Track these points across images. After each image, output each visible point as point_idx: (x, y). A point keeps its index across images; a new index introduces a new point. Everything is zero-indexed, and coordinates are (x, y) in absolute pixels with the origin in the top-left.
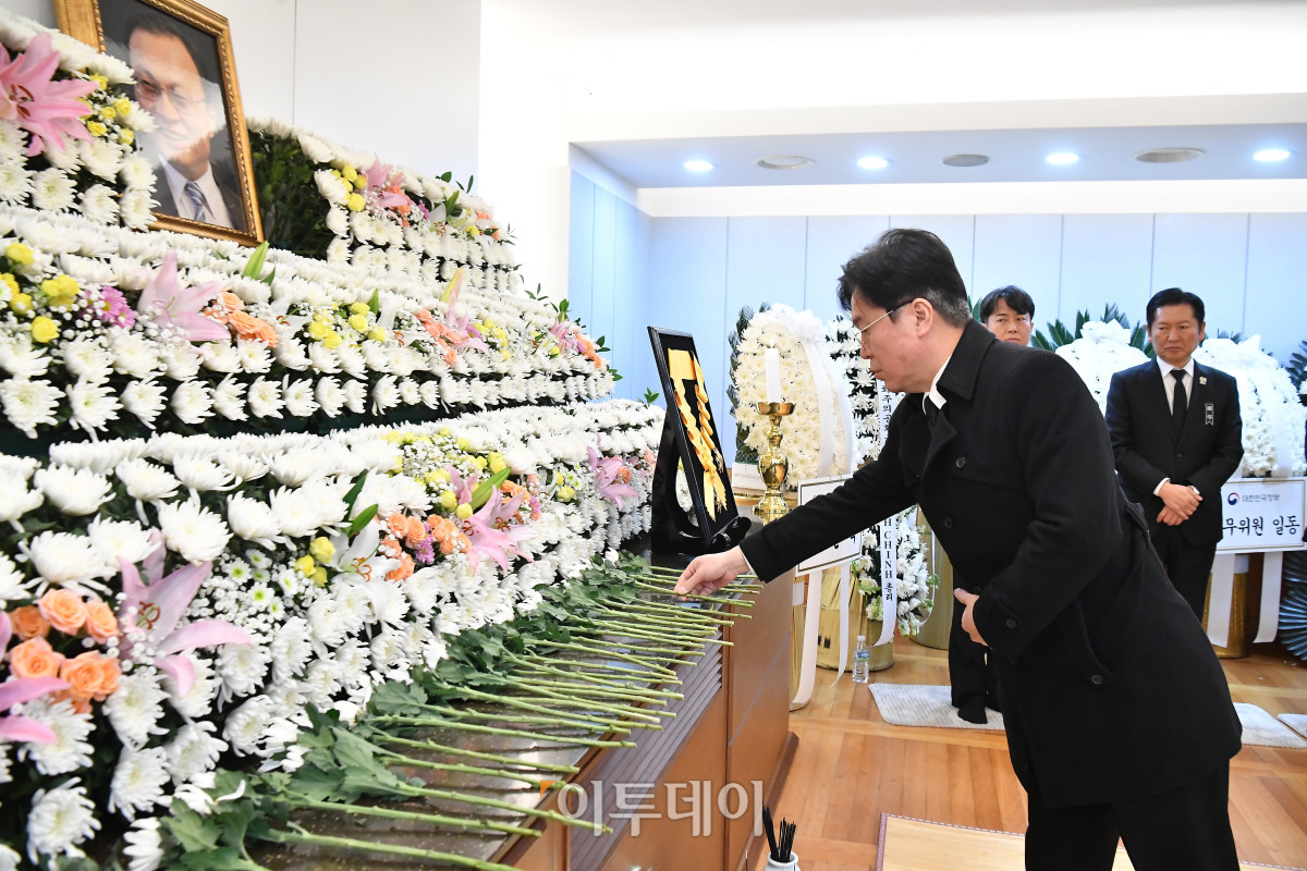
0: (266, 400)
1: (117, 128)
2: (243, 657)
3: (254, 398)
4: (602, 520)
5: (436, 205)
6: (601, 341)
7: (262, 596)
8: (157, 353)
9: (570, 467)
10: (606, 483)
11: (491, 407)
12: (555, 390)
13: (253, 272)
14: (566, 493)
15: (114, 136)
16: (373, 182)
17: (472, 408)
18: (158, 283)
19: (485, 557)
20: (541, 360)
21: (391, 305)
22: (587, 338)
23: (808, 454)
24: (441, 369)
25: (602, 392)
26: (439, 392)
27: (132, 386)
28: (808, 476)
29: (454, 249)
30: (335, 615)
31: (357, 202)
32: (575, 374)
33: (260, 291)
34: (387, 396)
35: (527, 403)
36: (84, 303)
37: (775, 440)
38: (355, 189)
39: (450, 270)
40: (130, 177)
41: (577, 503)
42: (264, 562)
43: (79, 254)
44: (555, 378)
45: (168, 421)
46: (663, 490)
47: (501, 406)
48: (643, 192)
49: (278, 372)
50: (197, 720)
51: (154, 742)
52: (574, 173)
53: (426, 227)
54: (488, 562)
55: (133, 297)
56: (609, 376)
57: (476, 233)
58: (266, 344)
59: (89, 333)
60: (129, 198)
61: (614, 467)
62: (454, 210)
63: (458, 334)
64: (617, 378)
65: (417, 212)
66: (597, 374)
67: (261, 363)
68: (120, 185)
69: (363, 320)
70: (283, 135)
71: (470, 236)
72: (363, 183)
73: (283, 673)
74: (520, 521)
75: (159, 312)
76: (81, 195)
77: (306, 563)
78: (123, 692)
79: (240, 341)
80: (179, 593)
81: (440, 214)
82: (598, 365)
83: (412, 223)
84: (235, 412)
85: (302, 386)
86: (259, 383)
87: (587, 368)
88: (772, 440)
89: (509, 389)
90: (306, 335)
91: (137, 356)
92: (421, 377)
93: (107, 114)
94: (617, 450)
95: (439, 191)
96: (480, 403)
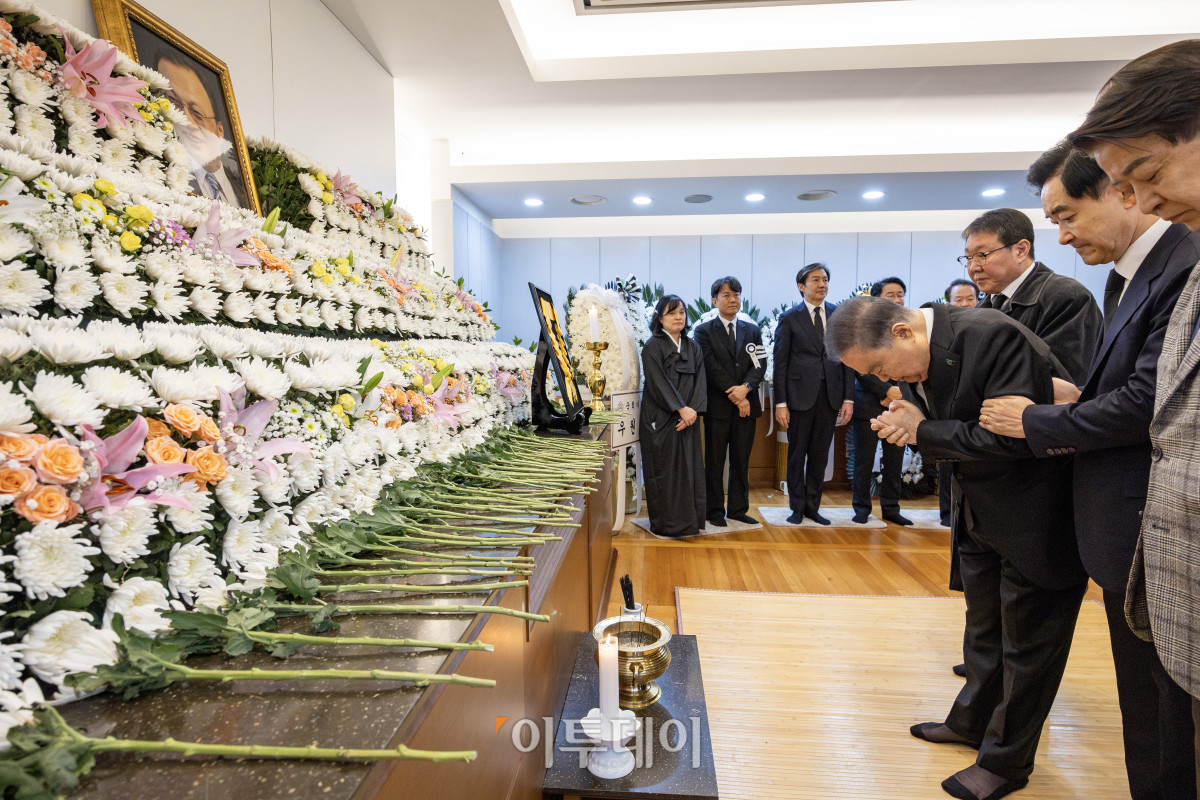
0: (289, 312)
1: (161, 118)
2: (306, 464)
3: (280, 309)
4: (503, 409)
5: (377, 208)
6: (485, 305)
7: (312, 427)
8: (213, 269)
9: (481, 374)
10: (502, 386)
11: (426, 337)
12: (461, 332)
13: (269, 229)
14: (481, 388)
15: (159, 124)
16: (337, 186)
17: (416, 336)
18: (207, 223)
19: (441, 421)
20: (452, 311)
21: (361, 264)
22: (477, 303)
23: (616, 376)
24: (395, 308)
25: (489, 337)
26: (396, 322)
27: (197, 291)
28: (616, 389)
29: (391, 238)
30: (359, 445)
31: (329, 197)
32: (472, 324)
33: (277, 240)
34: (365, 321)
35: (446, 338)
36: (158, 227)
37: (598, 366)
38: (326, 190)
39: (388, 251)
40: (173, 156)
41: (488, 396)
42: (310, 407)
43: (146, 196)
44: (461, 325)
45: (223, 318)
46: (538, 391)
47: (432, 337)
48: (495, 221)
49: (294, 294)
50: (279, 505)
51: (252, 516)
52: (454, 203)
53: (373, 221)
54: (443, 425)
55: (191, 231)
56: (492, 326)
57: (404, 230)
58: (286, 274)
59: (164, 247)
60: (173, 171)
61: (506, 377)
62: (389, 214)
63: (404, 287)
64: (497, 328)
65: (366, 211)
66: (484, 325)
67: (282, 287)
68: (165, 161)
69: (345, 268)
70: (273, 149)
71: (400, 232)
72: (331, 186)
73: (331, 480)
74: (459, 401)
75: (211, 242)
76: (137, 163)
77: (337, 408)
78: (231, 479)
79: (267, 270)
80: (257, 420)
81: (381, 215)
82: (485, 320)
83: (363, 217)
84: (268, 318)
85: (311, 306)
86: (283, 300)
87: (479, 320)
88: (595, 366)
89: (437, 327)
90: (311, 273)
91: (199, 271)
92: (384, 311)
93: (152, 106)
94: (506, 367)
95: (378, 201)
96: (421, 334)
